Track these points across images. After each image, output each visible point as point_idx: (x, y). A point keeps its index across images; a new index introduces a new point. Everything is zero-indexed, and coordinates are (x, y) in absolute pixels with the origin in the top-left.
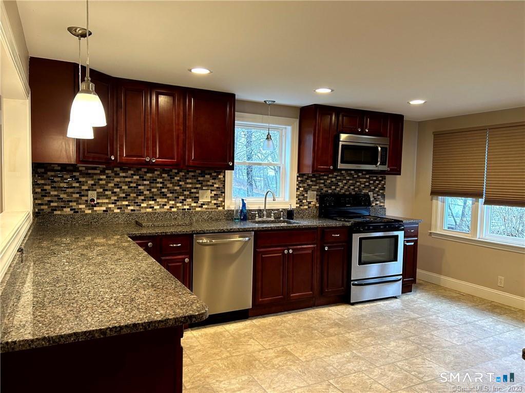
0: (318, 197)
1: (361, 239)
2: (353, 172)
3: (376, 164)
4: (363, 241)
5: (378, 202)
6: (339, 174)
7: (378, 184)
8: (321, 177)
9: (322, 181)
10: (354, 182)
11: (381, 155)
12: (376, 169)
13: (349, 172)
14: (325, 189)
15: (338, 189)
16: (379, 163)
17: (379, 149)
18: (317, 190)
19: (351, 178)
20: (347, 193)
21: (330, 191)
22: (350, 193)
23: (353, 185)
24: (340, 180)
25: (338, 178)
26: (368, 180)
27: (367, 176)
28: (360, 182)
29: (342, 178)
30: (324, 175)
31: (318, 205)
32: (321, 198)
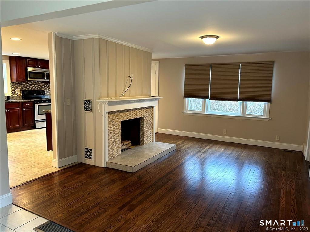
0: (21, 91)
1: (38, 106)
2: (37, 82)
3: (44, 79)
4: (39, 106)
5: (49, 93)
6: (30, 82)
7: (48, 86)
8: (22, 84)
9: (23, 85)
10: (37, 86)
11: (46, 76)
12: (45, 81)
13: (35, 82)
14: (24, 88)
15: (30, 88)
16: (45, 79)
17: (45, 73)
18: (21, 89)
19: (36, 84)
20: (35, 90)
21: (27, 89)
22: (36, 90)
23: (37, 87)
24: (31, 85)
25: (30, 84)
26: (43, 85)
27: (43, 83)
28: (40, 86)
29: (32, 84)
30: (23, 83)
31: (21, 95)
32: (23, 92)
